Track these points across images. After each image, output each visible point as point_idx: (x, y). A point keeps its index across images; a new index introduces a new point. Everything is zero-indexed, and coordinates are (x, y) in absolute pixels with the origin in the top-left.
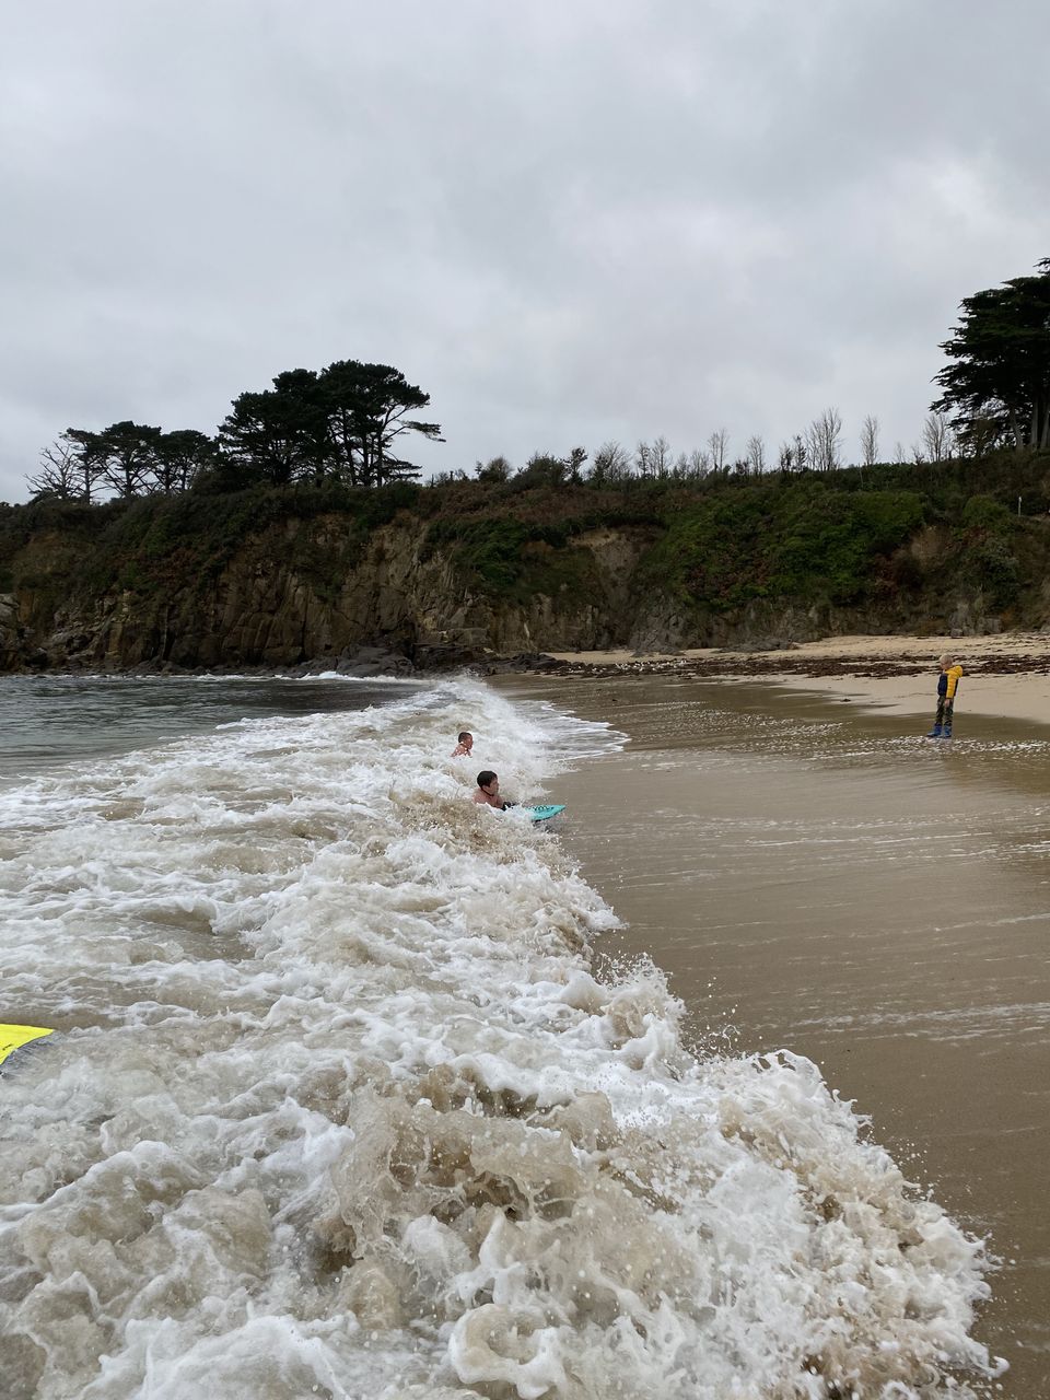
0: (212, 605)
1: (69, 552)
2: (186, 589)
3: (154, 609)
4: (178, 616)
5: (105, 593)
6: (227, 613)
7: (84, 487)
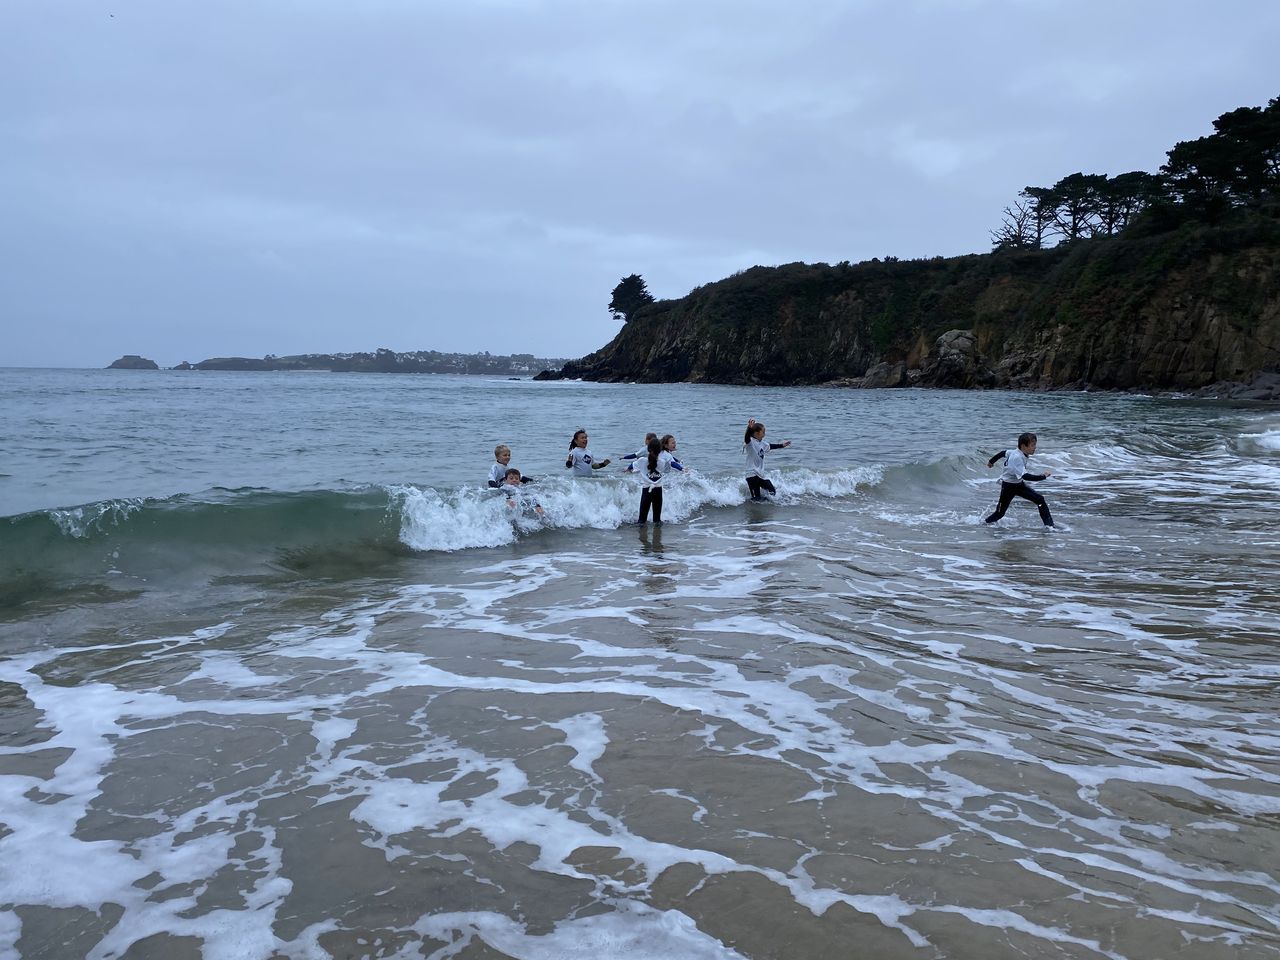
0: (1131, 336)
1: (1019, 292)
2: (1110, 322)
3: (1082, 339)
4: (1101, 345)
5: (1044, 326)
6: (1144, 342)
7: (1036, 235)
